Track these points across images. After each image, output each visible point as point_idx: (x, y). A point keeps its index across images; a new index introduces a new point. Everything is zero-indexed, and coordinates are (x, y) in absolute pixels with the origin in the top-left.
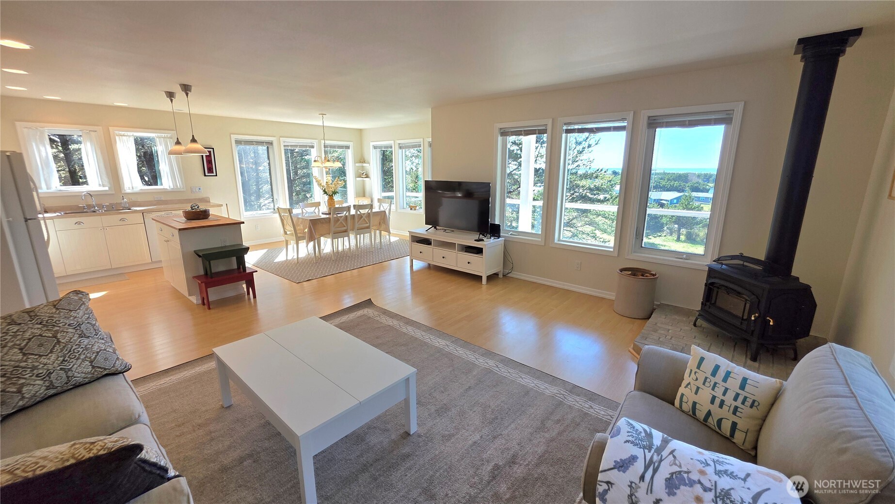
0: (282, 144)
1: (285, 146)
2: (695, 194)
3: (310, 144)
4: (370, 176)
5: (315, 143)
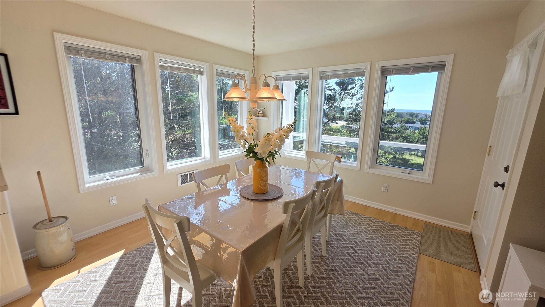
0: (158, 64)
1: (161, 67)
2: (408, 125)
3: (198, 69)
4: (268, 114)
5: (205, 67)
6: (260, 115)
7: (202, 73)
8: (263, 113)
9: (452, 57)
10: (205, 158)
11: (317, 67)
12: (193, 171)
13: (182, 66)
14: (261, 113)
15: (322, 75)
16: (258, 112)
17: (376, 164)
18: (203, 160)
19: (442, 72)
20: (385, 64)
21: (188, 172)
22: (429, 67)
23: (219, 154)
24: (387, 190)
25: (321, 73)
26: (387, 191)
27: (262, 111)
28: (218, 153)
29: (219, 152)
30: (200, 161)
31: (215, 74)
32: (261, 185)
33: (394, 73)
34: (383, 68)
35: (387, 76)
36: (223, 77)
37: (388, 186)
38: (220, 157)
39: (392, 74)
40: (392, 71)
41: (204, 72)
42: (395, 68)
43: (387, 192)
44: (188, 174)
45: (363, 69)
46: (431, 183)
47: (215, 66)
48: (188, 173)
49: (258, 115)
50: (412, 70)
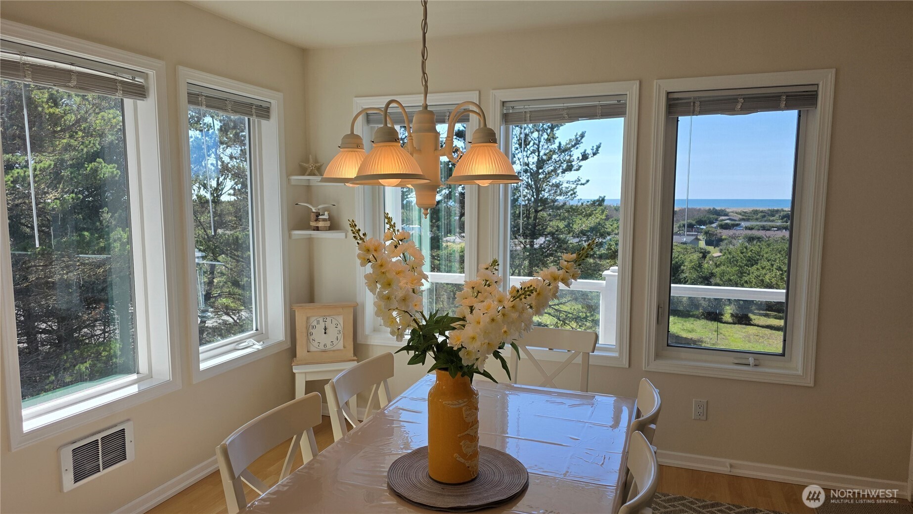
3: (129, 79)
5: (151, 73)
6: (321, 224)
7: (140, 92)
8: (330, 219)
9: (831, 75)
10: (150, 376)
11: (493, 89)
12: (115, 426)
13: (72, 64)
14: (324, 220)
15: (505, 112)
16: (313, 217)
17: (668, 346)
18: (145, 385)
19: (807, 110)
20: (677, 85)
21: (99, 432)
22: (780, 96)
23: (201, 356)
24: (705, 414)
25: (503, 106)
26: (704, 418)
27: (326, 213)
28: (198, 353)
29: (202, 349)
30: (134, 389)
31: (184, 97)
32: (464, 456)
33: (697, 109)
34: (671, 96)
35: (678, 118)
36: (207, 106)
37: (707, 402)
38: (203, 366)
39: (693, 113)
40: (692, 104)
41: (148, 88)
42: (699, 97)
43: (707, 420)
44: (100, 441)
45: (619, 98)
46: (812, 384)
47: (183, 70)
48: (99, 437)
49: (313, 224)
50: (741, 104)
